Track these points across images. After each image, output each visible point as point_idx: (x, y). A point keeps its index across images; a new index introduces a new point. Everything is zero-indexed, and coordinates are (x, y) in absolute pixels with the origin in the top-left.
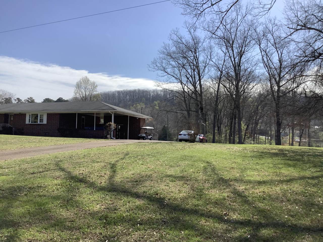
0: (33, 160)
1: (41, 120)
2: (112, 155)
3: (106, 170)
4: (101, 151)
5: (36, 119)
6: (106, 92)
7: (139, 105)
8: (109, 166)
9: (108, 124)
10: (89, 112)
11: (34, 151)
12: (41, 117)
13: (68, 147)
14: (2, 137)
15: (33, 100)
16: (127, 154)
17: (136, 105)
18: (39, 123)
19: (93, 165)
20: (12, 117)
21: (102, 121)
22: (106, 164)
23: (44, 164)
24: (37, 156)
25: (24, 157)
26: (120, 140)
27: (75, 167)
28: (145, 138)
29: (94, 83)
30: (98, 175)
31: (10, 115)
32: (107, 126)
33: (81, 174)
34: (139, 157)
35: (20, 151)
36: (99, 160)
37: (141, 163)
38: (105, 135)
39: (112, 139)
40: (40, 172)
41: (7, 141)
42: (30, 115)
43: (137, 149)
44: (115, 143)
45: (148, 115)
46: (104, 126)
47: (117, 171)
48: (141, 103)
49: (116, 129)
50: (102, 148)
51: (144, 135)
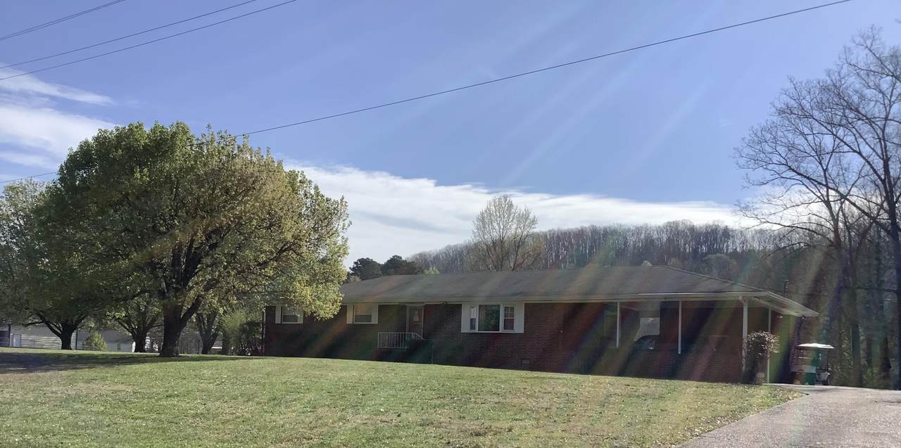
1: (509, 323)
12: (506, 315)
18: (501, 330)
20: (416, 313)
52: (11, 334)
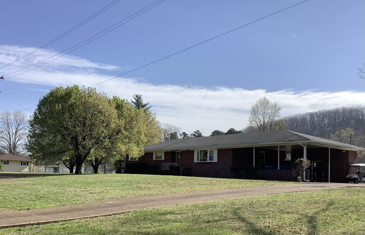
0: (207, 205)
1: (211, 158)
2: (308, 204)
3: (302, 225)
4: (291, 198)
5: (204, 156)
6: (292, 116)
7: (345, 132)
8: (305, 219)
9: (298, 161)
10: (271, 145)
11: (206, 195)
12: (210, 154)
13: (246, 191)
14: (171, 178)
15: (200, 134)
16: (331, 204)
17: (339, 131)
18: (208, 161)
19: (282, 216)
20: (179, 154)
21: (289, 157)
22: (300, 217)
23: (220, 211)
24: (210, 201)
25: (196, 202)
26: (317, 183)
27: (258, 218)
28: (358, 180)
29: (275, 106)
30: (291, 230)
31: (178, 153)
32: (297, 164)
33: (267, 227)
34: (351, 209)
35: (191, 194)
36: (290, 210)
37: (355, 218)
38: (294, 175)
39: (305, 181)
40: (216, 221)
41: (176, 182)
42: (198, 152)
43: (346, 197)
44: (310, 188)
45: (360, 146)
46: (293, 164)
47: (318, 227)
48: (347, 129)
49: (310, 168)
50: (292, 193)
51: (356, 176)
52: (59, 169)
